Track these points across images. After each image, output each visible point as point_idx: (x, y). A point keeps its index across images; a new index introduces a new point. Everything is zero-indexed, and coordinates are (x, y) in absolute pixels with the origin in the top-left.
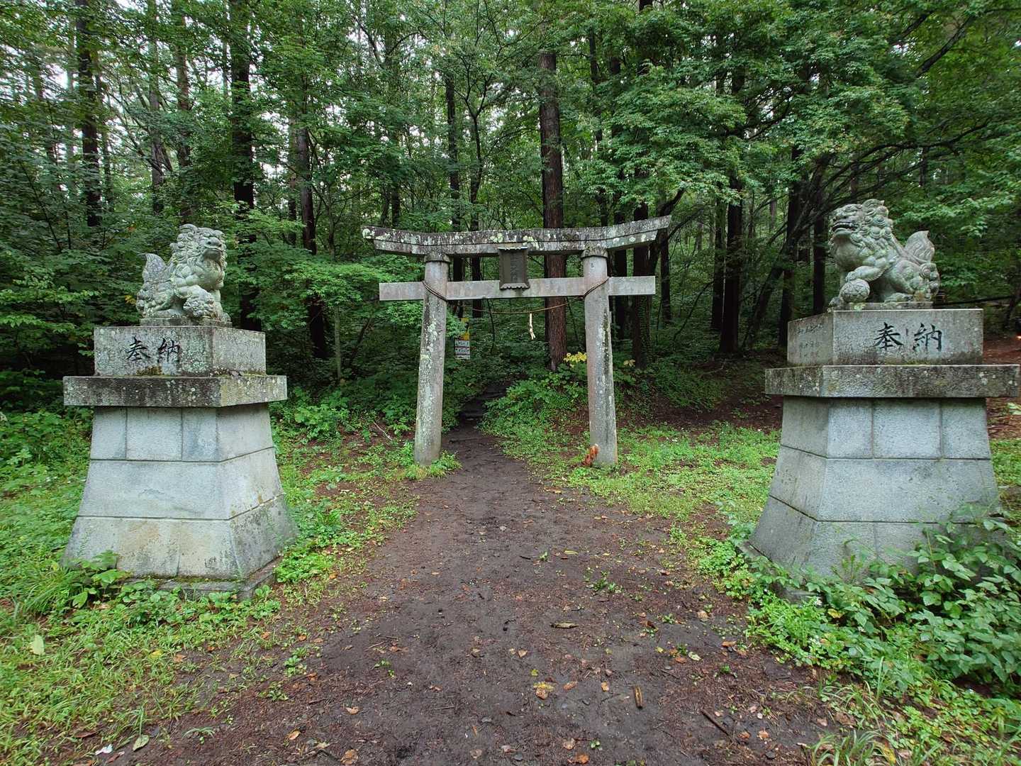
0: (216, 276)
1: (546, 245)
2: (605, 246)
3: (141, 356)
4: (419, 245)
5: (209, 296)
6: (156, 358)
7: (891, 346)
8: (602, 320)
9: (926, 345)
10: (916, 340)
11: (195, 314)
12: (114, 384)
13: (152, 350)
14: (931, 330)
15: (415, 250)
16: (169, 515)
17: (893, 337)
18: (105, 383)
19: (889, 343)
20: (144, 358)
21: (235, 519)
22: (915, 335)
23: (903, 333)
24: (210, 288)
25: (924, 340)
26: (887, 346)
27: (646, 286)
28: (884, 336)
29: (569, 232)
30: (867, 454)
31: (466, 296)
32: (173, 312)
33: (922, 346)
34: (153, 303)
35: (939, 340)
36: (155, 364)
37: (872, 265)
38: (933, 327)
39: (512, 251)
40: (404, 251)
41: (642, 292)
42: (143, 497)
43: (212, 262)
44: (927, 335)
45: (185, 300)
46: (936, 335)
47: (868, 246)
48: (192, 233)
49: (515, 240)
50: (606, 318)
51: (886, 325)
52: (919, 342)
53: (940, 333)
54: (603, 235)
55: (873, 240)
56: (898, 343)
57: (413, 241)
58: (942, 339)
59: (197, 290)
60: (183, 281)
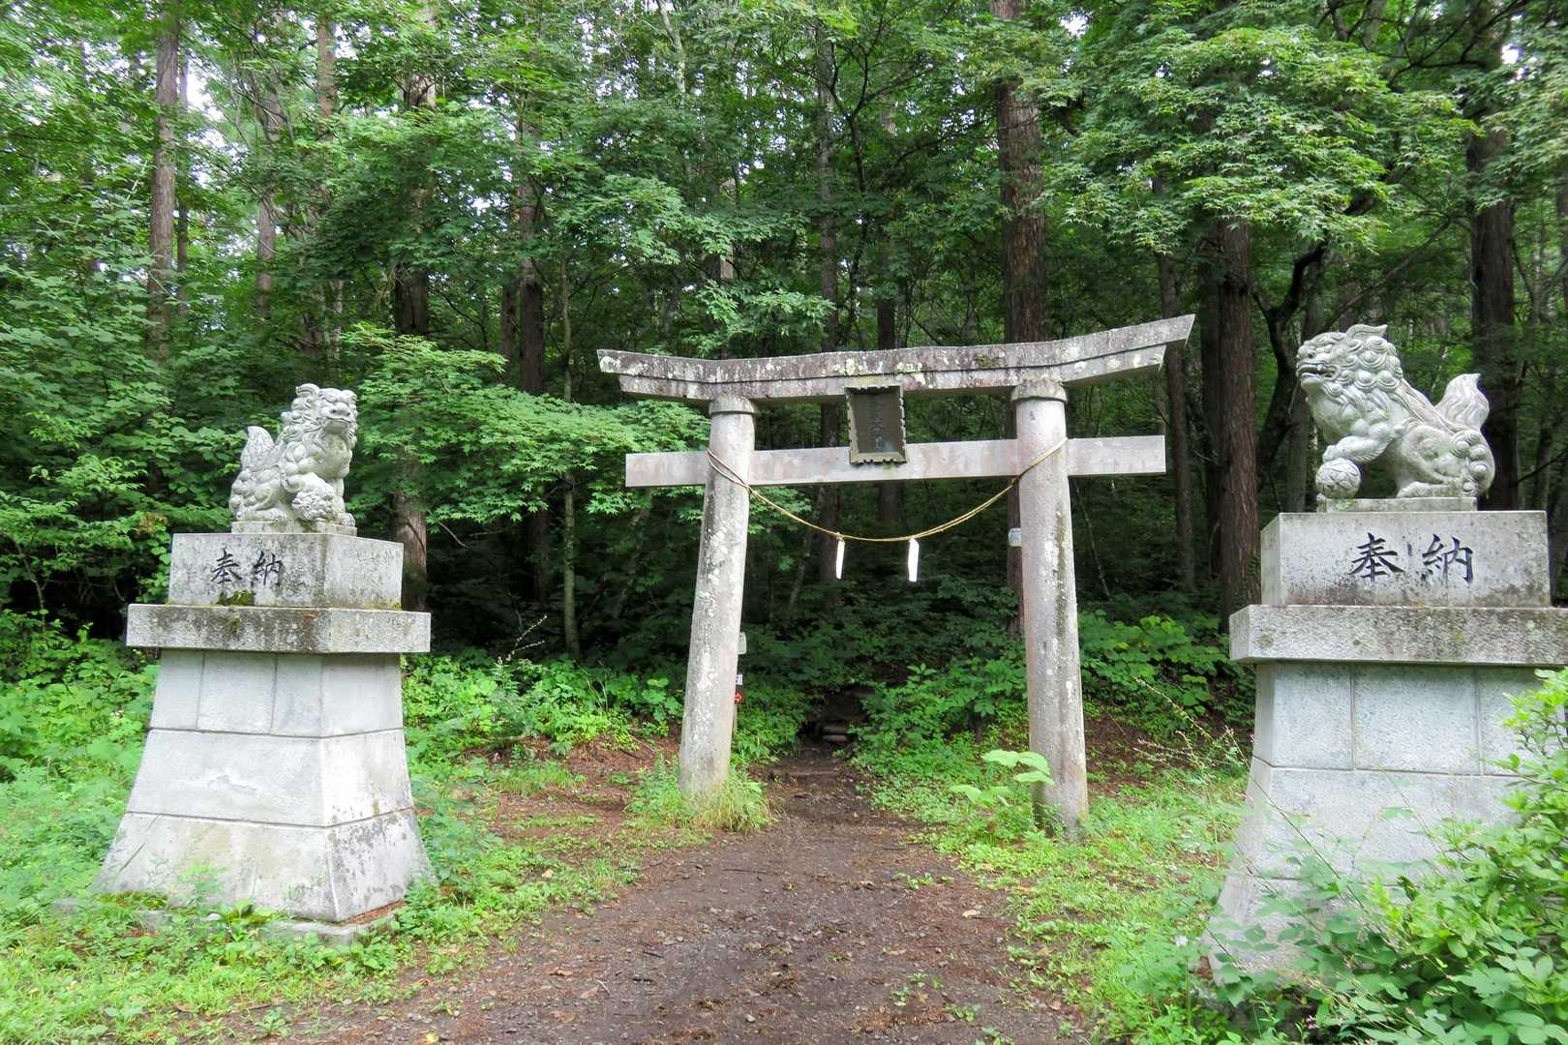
0: (338, 458)
1: (939, 377)
2: (1059, 378)
3: (230, 576)
4: (702, 383)
5: (329, 489)
6: (249, 579)
7: (1383, 573)
8: (1051, 525)
9: (1446, 570)
10: (1427, 563)
11: (306, 515)
12: (191, 617)
13: (245, 569)
14: (1453, 548)
15: (692, 392)
16: (246, 817)
17: (1386, 558)
18: (181, 614)
19: (1377, 569)
20: (233, 579)
21: (337, 829)
22: (1424, 555)
23: (1402, 552)
24: (329, 477)
25: (1441, 564)
26: (1374, 574)
27: (1146, 456)
28: (1369, 556)
29: (986, 353)
30: (1341, 761)
31: (785, 478)
32: (277, 512)
33: (1437, 573)
34: (252, 499)
35: (1468, 563)
36: (248, 588)
37: (1364, 435)
38: (1457, 542)
39: (872, 392)
40: (673, 393)
41: (1139, 468)
42: (215, 787)
43: (335, 438)
44: (1446, 555)
45: (294, 495)
46: (1462, 555)
47: (1353, 402)
48: (310, 398)
49: (879, 370)
50: (1060, 520)
51: (1371, 537)
52: (1432, 567)
53: (1468, 551)
54: (1053, 357)
55: (1359, 394)
56: (1394, 568)
57: (690, 376)
58: (1474, 563)
59: (312, 480)
60: (293, 467)
